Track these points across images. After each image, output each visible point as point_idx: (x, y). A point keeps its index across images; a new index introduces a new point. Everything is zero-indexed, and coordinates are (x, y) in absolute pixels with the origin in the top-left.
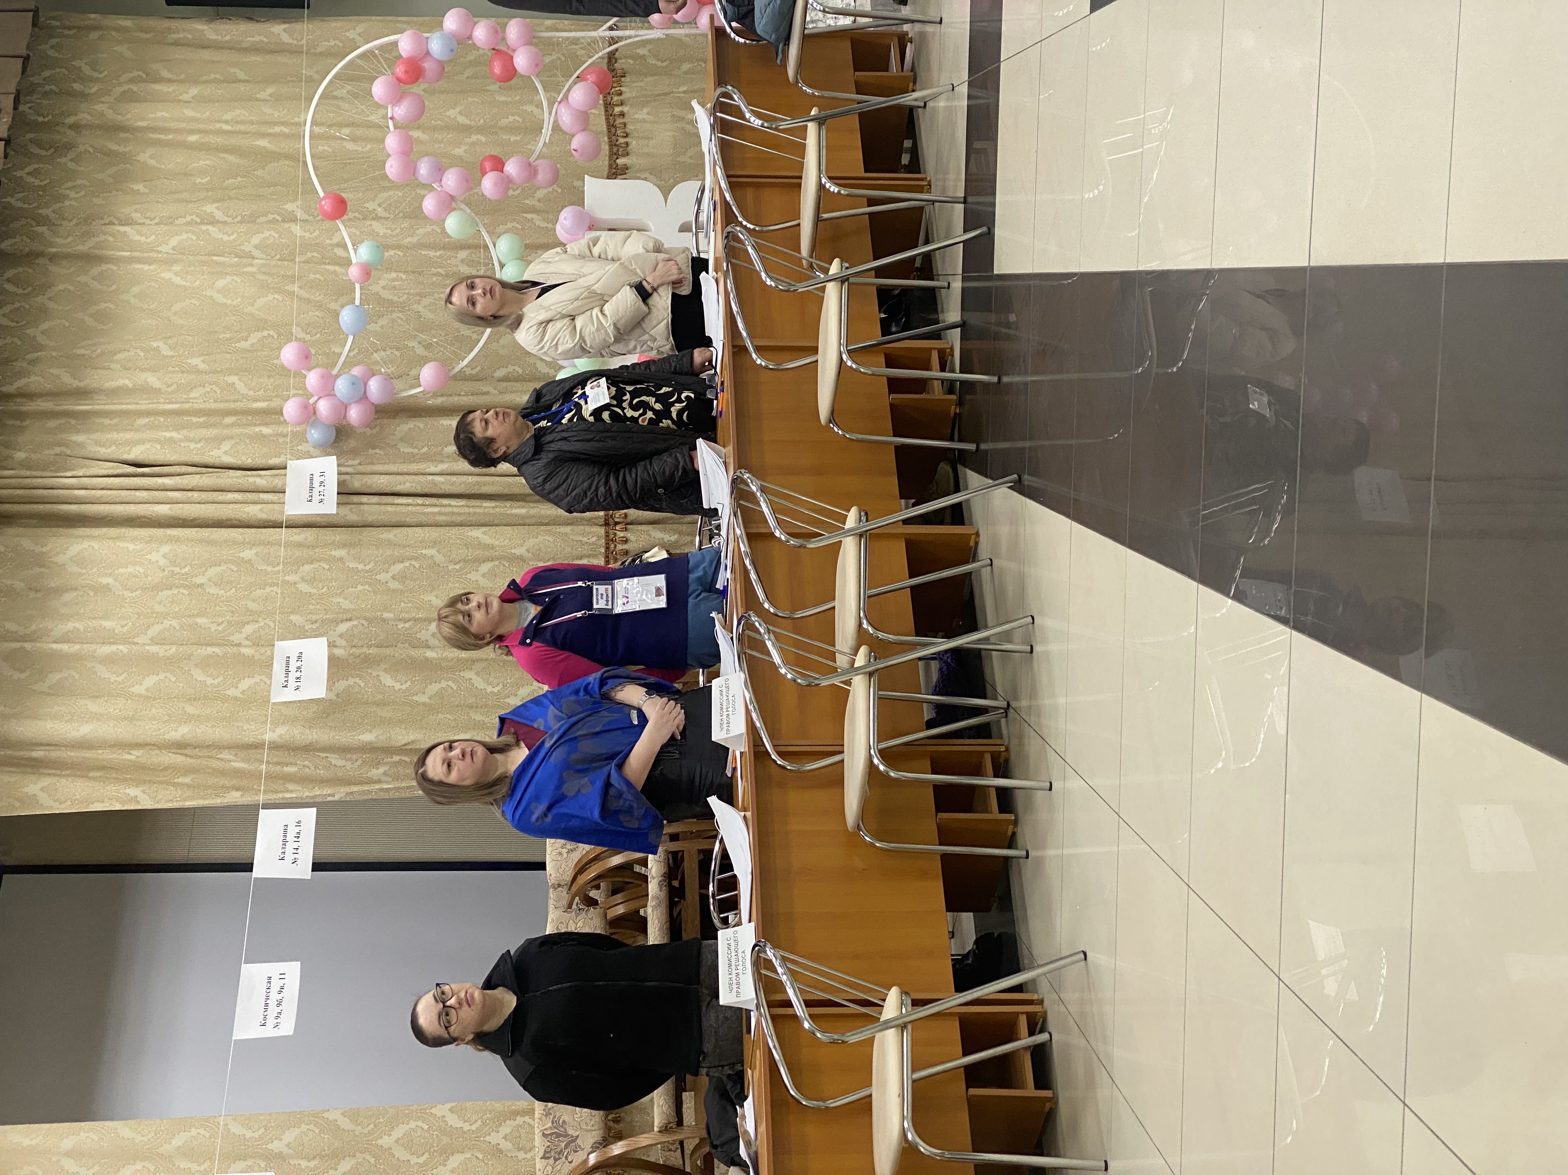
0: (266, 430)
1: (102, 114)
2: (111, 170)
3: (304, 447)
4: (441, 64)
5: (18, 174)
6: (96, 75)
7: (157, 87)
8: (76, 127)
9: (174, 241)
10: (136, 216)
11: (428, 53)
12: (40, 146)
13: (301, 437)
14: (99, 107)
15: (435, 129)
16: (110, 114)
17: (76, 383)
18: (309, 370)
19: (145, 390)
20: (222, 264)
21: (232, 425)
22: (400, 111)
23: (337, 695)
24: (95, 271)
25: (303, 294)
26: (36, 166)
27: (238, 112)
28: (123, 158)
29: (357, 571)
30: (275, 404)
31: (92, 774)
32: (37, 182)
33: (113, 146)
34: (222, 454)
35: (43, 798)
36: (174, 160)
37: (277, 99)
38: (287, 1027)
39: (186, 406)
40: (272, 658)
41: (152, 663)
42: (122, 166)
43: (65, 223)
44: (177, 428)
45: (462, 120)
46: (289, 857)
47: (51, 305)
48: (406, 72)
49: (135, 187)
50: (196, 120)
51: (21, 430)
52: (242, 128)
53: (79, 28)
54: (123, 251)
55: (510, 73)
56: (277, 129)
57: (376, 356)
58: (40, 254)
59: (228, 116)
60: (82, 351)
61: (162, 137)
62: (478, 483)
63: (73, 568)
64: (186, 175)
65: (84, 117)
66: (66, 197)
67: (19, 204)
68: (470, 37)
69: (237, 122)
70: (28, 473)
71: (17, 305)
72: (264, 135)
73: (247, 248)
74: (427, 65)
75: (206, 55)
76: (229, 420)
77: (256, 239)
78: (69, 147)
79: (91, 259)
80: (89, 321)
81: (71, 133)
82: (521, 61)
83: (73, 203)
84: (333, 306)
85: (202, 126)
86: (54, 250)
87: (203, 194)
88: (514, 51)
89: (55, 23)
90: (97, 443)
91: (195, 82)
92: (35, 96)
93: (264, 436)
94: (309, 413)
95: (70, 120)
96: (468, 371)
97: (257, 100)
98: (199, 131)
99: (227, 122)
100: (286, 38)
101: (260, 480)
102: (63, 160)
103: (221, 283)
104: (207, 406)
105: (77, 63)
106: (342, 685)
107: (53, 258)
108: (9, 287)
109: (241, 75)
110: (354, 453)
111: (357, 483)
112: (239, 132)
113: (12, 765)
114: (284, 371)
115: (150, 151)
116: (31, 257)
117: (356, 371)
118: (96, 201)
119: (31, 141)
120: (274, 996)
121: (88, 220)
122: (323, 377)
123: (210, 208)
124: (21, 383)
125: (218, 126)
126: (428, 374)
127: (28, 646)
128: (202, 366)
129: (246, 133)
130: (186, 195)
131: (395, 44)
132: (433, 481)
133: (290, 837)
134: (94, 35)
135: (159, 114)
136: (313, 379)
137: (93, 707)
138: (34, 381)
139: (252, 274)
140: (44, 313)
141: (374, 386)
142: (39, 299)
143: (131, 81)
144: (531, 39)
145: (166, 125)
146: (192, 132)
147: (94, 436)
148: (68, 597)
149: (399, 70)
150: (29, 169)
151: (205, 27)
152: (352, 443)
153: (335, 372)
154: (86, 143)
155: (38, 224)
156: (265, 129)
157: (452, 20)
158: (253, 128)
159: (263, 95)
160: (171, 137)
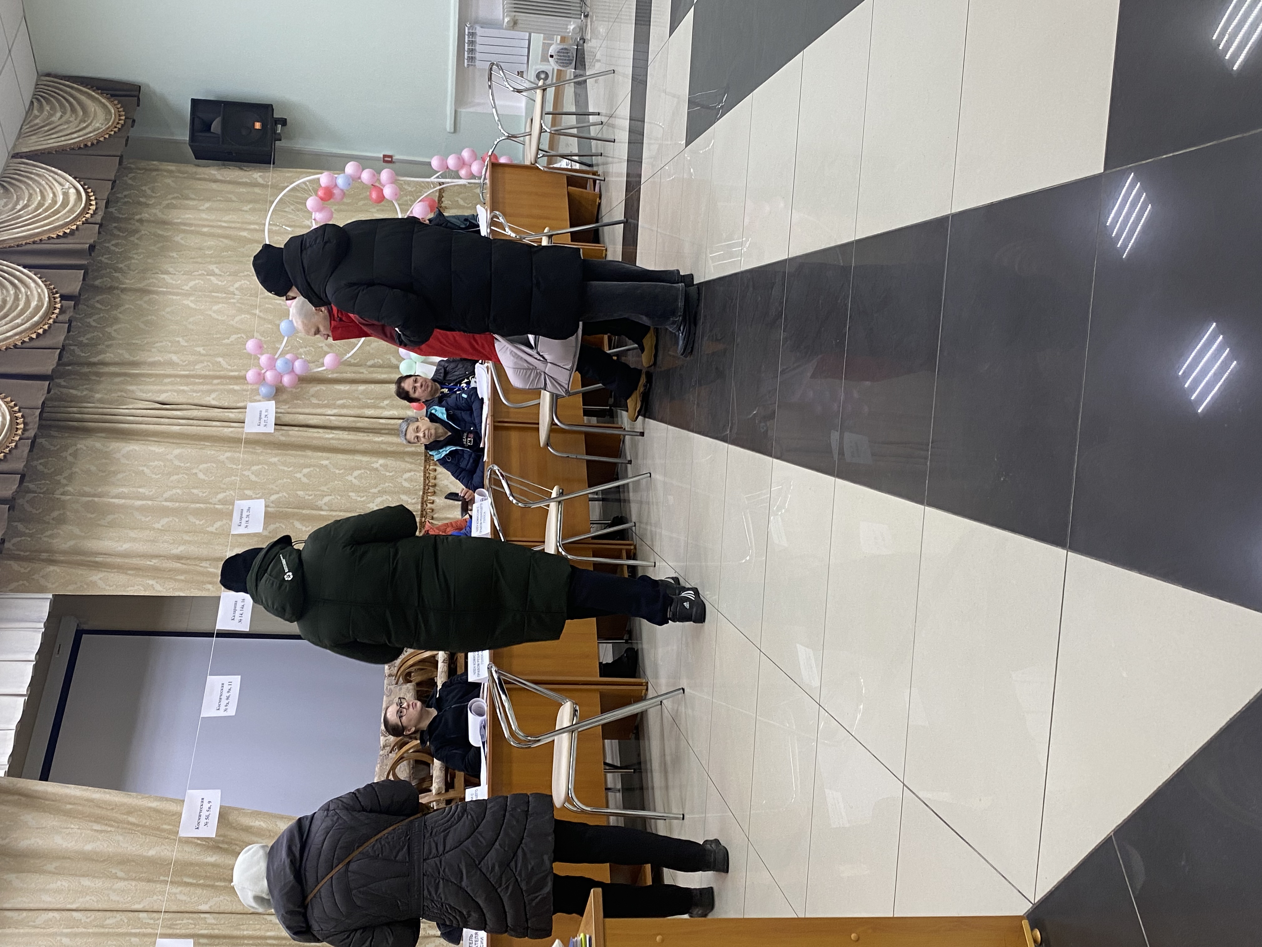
0: (236, 387)
1: (155, 215)
2: (160, 245)
3: (257, 398)
4: (344, 194)
5: (107, 245)
6: (154, 195)
7: (187, 202)
8: (141, 221)
9: (192, 283)
10: (171, 270)
11: (336, 185)
12: (119, 229)
13: (256, 392)
14: (154, 211)
16: (160, 215)
17: (132, 359)
18: (262, 354)
19: (171, 364)
20: (218, 297)
21: (218, 384)
22: (320, 216)
23: (270, 532)
24: (146, 298)
25: (261, 314)
26: (117, 241)
27: (231, 217)
28: (165, 239)
30: (242, 373)
31: (129, 572)
32: (117, 250)
34: (211, 400)
35: (101, 583)
36: (194, 241)
37: (253, 210)
38: (232, 712)
39: (192, 373)
40: (232, 511)
41: (165, 512)
42: (165, 243)
43: (131, 272)
44: (187, 384)
46: (237, 618)
47: (121, 316)
48: (324, 195)
49: (171, 254)
50: (207, 220)
51: (99, 382)
52: (233, 225)
53: (146, 170)
54: (162, 287)
55: (381, 199)
56: (252, 227)
57: (301, 350)
58: (117, 288)
59: (226, 218)
60: (137, 342)
61: (188, 228)
62: (354, 421)
63: (123, 461)
64: (200, 249)
65: (145, 216)
66: (133, 258)
67: (106, 261)
68: (360, 178)
69: (230, 222)
70: (102, 405)
71: (102, 315)
72: (245, 229)
73: (231, 289)
74: (336, 191)
75: (214, 186)
76: (215, 381)
77: (237, 285)
78: (136, 231)
79: (144, 292)
80: (142, 326)
81: (137, 224)
82: (388, 192)
83: (136, 261)
84: (277, 322)
85: (211, 224)
86: (124, 286)
87: (209, 260)
88: (384, 186)
89: (133, 166)
90: (141, 390)
91: (208, 200)
92: (119, 204)
93: (235, 391)
94: (261, 379)
95: (137, 217)
96: (353, 361)
97: (242, 211)
98: (208, 226)
99: (225, 222)
100: (260, 181)
101: (231, 415)
102: (132, 239)
103: (215, 308)
104: (204, 373)
105: (143, 188)
106: (272, 527)
107: (123, 290)
108: (99, 306)
109: (234, 198)
110: (285, 402)
111: (287, 419)
112: (230, 228)
113: (85, 565)
114: (249, 355)
115: (182, 235)
116: (111, 289)
117: (288, 356)
118: (149, 261)
119: (115, 227)
120: (225, 694)
121: (145, 271)
122: (269, 358)
123: (213, 267)
124: (100, 357)
125: (219, 223)
126: (328, 360)
127: (96, 499)
128: (203, 352)
129: (234, 228)
130: (199, 260)
131: (319, 179)
132: (329, 420)
133: (238, 608)
134: (155, 173)
135: (187, 216)
136: (264, 359)
137: (132, 534)
138: (108, 356)
139: (234, 303)
140: (116, 320)
141: (298, 364)
142: (114, 312)
143: (173, 198)
144: (394, 181)
145: (191, 222)
146: (204, 226)
147: (140, 387)
148: (120, 476)
149: (320, 193)
150: (113, 242)
151: (216, 173)
152: (285, 396)
153: (276, 357)
154: (145, 230)
155: (116, 271)
156: (245, 226)
157: (350, 168)
158: (238, 225)
159: (245, 208)
160: (193, 228)
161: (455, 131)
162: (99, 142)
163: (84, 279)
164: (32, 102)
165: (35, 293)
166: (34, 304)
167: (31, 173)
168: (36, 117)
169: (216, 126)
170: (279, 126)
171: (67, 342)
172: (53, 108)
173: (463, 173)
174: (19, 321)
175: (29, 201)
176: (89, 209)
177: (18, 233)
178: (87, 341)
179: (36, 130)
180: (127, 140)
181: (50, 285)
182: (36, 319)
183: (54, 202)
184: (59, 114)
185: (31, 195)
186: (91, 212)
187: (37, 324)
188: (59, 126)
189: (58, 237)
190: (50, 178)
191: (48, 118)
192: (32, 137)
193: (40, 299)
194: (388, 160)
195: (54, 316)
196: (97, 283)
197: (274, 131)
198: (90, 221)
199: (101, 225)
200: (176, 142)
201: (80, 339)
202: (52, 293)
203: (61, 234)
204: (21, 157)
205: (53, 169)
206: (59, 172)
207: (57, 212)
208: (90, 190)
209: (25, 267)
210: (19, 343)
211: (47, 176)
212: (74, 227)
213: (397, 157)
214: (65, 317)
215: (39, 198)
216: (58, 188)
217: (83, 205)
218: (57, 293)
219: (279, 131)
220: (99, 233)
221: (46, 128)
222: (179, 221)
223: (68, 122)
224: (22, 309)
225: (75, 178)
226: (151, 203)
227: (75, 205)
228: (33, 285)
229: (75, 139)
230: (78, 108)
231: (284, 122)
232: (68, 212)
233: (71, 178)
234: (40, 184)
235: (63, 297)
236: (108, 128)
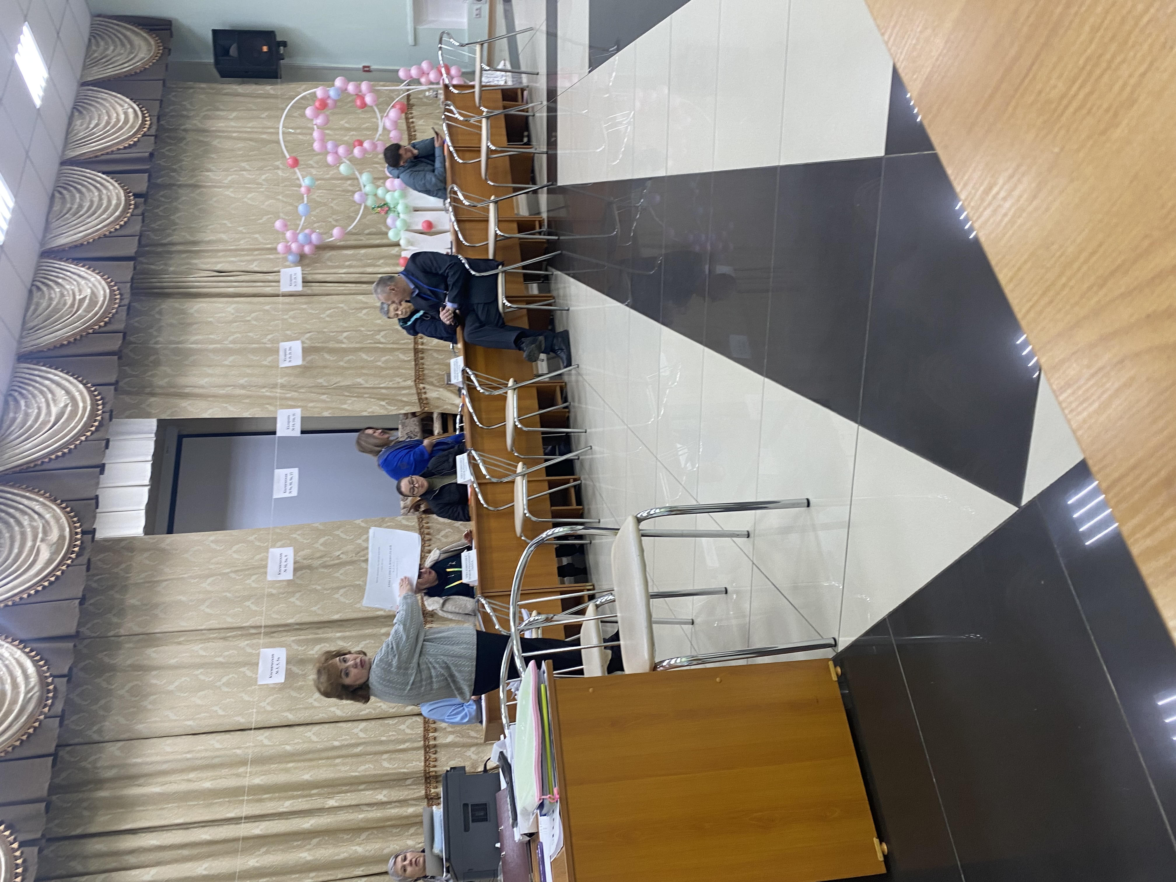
0: (271, 257)
1: (195, 125)
2: (201, 149)
3: (287, 263)
4: (335, 101)
5: (162, 151)
6: (192, 108)
7: (219, 113)
8: (185, 130)
9: (230, 178)
10: (213, 168)
11: (329, 97)
12: (170, 138)
13: (286, 259)
14: (194, 122)
15: (335, 129)
16: (199, 125)
17: (192, 239)
18: (287, 230)
19: (221, 241)
20: (250, 188)
21: (257, 255)
22: (319, 121)
23: (307, 363)
24: (198, 191)
25: (285, 200)
26: (170, 147)
27: (253, 123)
28: (207, 144)
29: (312, 314)
30: (274, 246)
32: (171, 154)
33: (201, 138)
34: (254, 267)
36: (228, 144)
37: (269, 117)
38: (295, 493)
39: (239, 247)
40: (279, 349)
41: (230, 352)
42: (206, 147)
43: (183, 172)
44: (235, 256)
45: (347, 125)
46: (291, 428)
47: (180, 206)
48: (320, 105)
49: (213, 156)
50: (235, 127)
51: (171, 258)
52: (255, 130)
53: (185, 88)
54: (208, 183)
55: (364, 105)
56: (268, 130)
57: (315, 225)
58: (174, 185)
59: (250, 125)
60: (194, 225)
61: (222, 134)
62: (360, 276)
63: (196, 315)
64: (233, 150)
65: (188, 126)
66: (183, 160)
67: (164, 164)
68: (346, 89)
69: (254, 128)
70: (176, 276)
72: (264, 133)
73: (260, 181)
74: (329, 102)
75: (238, 99)
76: (256, 253)
77: (263, 177)
78: (184, 139)
79: (195, 186)
80: (197, 213)
81: (184, 133)
82: (368, 99)
83: (186, 163)
84: (296, 204)
85: (239, 130)
86: (180, 183)
87: (240, 159)
88: (365, 95)
89: (173, 86)
90: (202, 263)
91: (234, 110)
92: (167, 118)
93: (271, 259)
94: (288, 249)
95: (183, 127)
96: (354, 231)
97: (261, 118)
98: (237, 132)
99: (249, 128)
100: (272, 92)
101: (270, 277)
102: (181, 145)
103: (249, 196)
104: (246, 247)
105: (184, 103)
106: (309, 358)
107: (180, 186)
108: (163, 199)
109: (254, 108)
110: (308, 265)
111: (309, 278)
112: (254, 132)
113: (176, 396)
114: (277, 232)
115: (218, 140)
116: (170, 186)
117: (307, 231)
118: (196, 162)
119: (167, 137)
120: (289, 482)
121: (193, 170)
122: (293, 234)
123: (244, 164)
124: (169, 239)
125: (245, 129)
126: (336, 232)
127: (180, 346)
128: (244, 231)
129: (256, 132)
130: (233, 159)
131: (315, 93)
132: (342, 276)
133: (291, 420)
134: (191, 91)
135: (220, 125)
136: (289, 234)
137: (210, 371)
138: (175, 238)
139: (262, 192)
140: (177, 210)
141: (314, 237)
142: (175, 204)
143: (207, 110)
144: (372, 90)
145: (223, 129)
146: (234, 132)
147: (201, 260)
148: (195, 326)
149: (317, 104)
150: (167, 149)
151: (237, 87)
152: (307, 261)
153: (298, 232)
154: (190, 137)
155: (173, 172)
156: (265, 130)
157: (338, 82)
158: (260, 130)
159: (263, 116)
160: (226, 134)
161: (416, 44)
162: (145, 69)
163: (149, 181)
164: (90, 40)
165: (114, 194)
166: (114, 202)
167: (97, 98)
168: (95, 51)
169: (233, 51)
170: (282, 48)
171: (144, 228)
172: (107, 43)
173: (423, 80)
174: (104, 216)
175: (99, 120)
176: (145, 124)
177: (94, 147)
178: (157, 227)
179: (96, 62)
180: (167, 66)
181: (124, 186)
182: (117, 214)
183: (118, 120)
184: (112, 48)
185: (99, 116)
186: (147, 126)
187: (118, 217)
188: (112, 58)
189: (125, 148)
190: (112, 101)
191: (104, 52)
192: (94, 68)
193: (119, 199)
194: (367, 69)
195: (131, 210)
196: (159, 181)
197: (278, 52)
198: (147, 133)
199: (156, 136)
200: (206, 64)
201: (152, 226)
202: (127, 193)
203: (126, 145)
204: (88, 85)
205: (114, 93)
206: (119, 95)
207: (121, 128)
208: (143, 109)
209: (103, 173)
210: (107, 233)
211: (110, 99)
212: (136, 139)
213: (374, 67)
214: (139, 211)
215: (106, 118)
216: (120, 109)
217: (140, 122)
218: (130, 192)
219: (282, 52)
220: (156, 143)
221: (103, 60)
222: (214, 129)
223: (120, 54)
224: (106, 207)
225: (131, 99)
226: (192, 114)
227: (134, 122)
228: (111, 187)
229: (127, 68)
230: (126, 42)
231: (284, 44)
232: (130, 127)
233: (128, 100)
234: (105, 106)
235: (136, 196)
236: (151, 57)
